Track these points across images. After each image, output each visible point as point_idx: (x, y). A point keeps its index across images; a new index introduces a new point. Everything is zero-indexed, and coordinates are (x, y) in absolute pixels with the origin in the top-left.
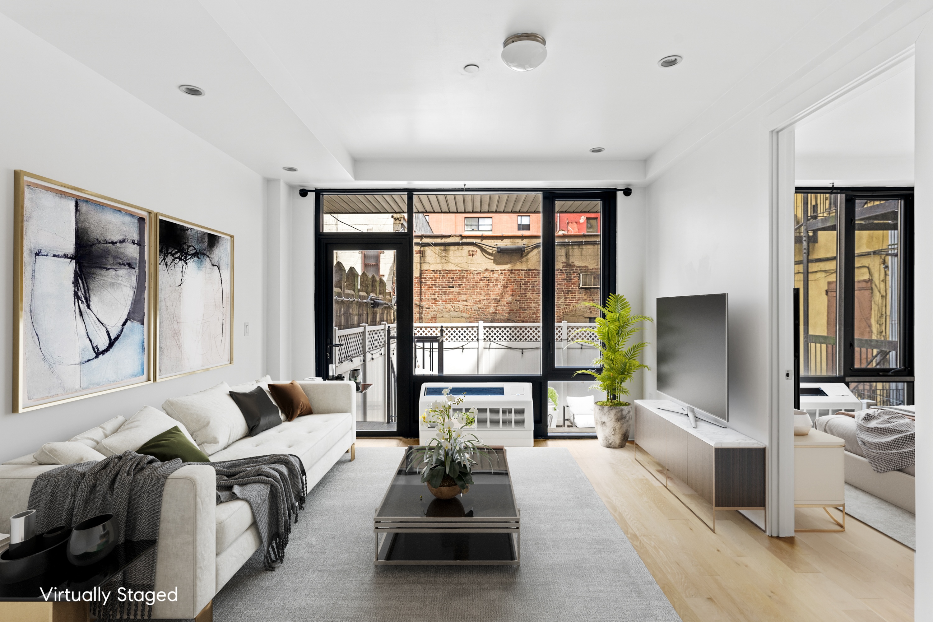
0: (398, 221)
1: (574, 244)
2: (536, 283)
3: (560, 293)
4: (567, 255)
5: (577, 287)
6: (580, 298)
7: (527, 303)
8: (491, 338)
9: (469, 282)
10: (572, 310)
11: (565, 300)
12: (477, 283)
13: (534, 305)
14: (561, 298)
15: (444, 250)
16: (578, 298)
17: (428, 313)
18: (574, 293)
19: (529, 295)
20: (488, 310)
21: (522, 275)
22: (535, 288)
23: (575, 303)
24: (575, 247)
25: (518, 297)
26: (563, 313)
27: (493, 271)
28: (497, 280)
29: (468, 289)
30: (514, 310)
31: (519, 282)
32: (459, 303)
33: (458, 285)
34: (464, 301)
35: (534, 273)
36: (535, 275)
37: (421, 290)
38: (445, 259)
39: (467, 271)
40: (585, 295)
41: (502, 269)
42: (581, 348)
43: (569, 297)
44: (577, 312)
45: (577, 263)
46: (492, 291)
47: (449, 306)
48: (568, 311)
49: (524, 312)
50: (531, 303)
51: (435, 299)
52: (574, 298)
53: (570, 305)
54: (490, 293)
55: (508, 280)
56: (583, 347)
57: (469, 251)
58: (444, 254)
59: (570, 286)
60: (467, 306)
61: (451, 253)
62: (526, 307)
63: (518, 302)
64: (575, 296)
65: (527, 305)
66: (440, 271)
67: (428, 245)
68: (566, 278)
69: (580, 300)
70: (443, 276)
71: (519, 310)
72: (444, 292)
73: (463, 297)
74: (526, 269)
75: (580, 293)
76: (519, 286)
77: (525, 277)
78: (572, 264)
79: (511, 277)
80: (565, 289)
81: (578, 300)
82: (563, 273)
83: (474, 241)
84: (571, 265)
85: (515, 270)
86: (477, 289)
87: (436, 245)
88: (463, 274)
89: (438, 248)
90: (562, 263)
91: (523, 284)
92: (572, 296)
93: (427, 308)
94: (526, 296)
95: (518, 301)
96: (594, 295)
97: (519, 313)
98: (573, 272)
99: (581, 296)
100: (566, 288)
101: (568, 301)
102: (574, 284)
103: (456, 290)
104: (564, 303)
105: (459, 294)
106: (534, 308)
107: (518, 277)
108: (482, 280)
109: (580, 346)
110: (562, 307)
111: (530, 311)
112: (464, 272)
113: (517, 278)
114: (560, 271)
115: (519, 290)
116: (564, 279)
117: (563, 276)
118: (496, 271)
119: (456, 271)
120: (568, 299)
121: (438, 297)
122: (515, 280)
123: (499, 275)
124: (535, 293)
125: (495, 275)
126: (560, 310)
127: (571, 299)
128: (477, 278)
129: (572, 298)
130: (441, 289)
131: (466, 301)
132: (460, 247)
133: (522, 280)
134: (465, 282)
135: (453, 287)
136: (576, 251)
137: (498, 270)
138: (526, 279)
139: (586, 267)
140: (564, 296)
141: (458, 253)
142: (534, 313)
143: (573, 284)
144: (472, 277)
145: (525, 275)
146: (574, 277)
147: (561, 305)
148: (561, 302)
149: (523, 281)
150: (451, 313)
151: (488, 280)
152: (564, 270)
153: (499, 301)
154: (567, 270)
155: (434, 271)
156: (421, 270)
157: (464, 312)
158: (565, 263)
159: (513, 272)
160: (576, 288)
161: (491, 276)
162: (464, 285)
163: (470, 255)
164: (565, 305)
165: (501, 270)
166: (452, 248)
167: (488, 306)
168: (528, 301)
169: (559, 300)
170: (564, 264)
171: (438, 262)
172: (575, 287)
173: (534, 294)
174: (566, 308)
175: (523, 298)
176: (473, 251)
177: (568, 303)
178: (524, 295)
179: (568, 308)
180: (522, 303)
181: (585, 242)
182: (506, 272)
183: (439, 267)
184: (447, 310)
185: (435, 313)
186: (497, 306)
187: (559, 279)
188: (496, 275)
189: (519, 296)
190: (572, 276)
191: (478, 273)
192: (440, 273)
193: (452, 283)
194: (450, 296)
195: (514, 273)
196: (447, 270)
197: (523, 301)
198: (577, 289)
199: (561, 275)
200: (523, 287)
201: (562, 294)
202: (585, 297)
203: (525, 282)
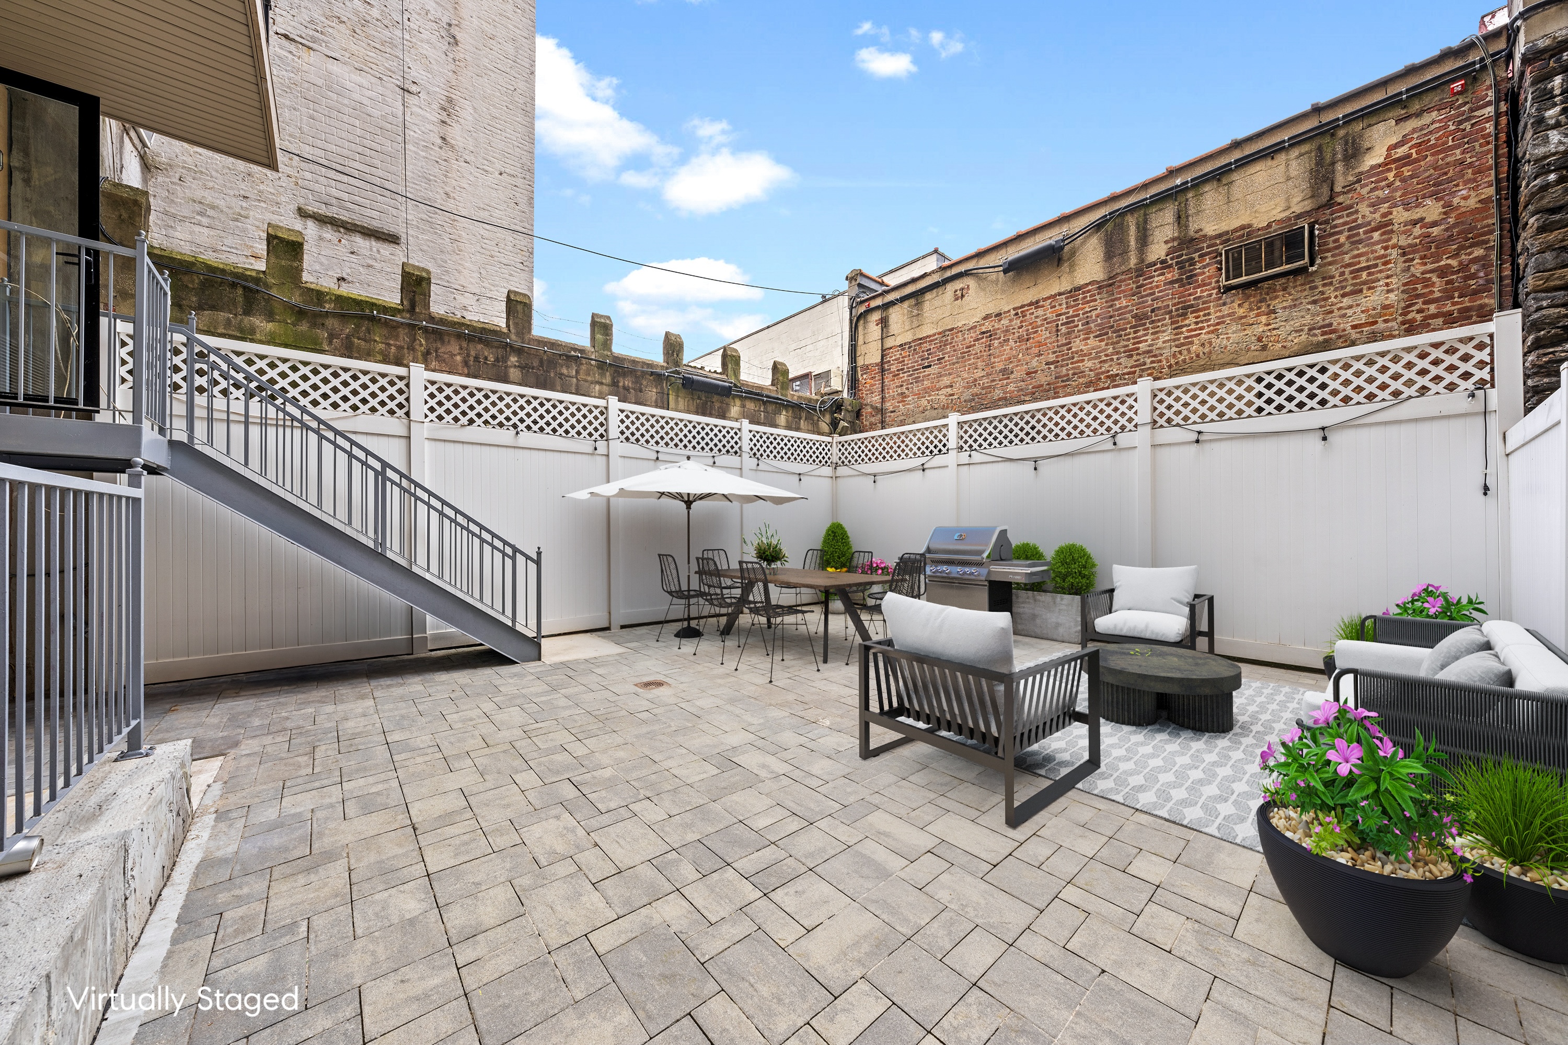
0: (853, 282)
1: (1199, 183)
2: (1094, 313)
3: (1159, 321)
4: (1181, 219)
5: (1215, 292)
6: (1223, 317)
7: (1072, 363)
8: (973, 444)
9: (955, 351)
10: (1198, 356)
11: (1176, 334)
12: (970, 347)
13: (1089, 364)
14: (1164, 331)
15: (916, 305)
16: (1218, 318)
17: (893, 420)
18: (1205, 309)
19: (1077, 345)
20: (989, 396)
21: (1060, 305)
22: (1092, 325)
23: (1208, 333)
24: (1207, 188)
25: (1051, 356)
26: (1170, 367)
27: (1000, 314)
28: (1007, 331)
29: (954, 364)
30: (1042, 386)
31: (1055, 321)
32: (940, 392)
33: (938, 360)
34: (947, 387)
35: (1089, 291)
36: (1091, 296)
37: (883, 383)
38: (916, 317)
39: (952, 329)
40: (1239, 305)
41: (1016, 305)
42: (1197, 441)
43: (1187, 322)
44: (1214, 357)
45: (1211, 229)
46: (998, 356)
47: (924, 402)
48: (1184, 361)
49: (1066, 386)
50: (1083, 361)
51: (902, 393)
52: (1202, 322)
53: (1192, 343)
54: (993, 360)
55: (1031, 324)
56: (1202, 438)
57: (956, 291)
58: (916, 312)
59: (1190, 295)
60: (953, 395)
61: (927, 306)
62: (1071, 372)
63: (1052, 367)
64: (1209, 314)
65: (1072, 368)
66: (910, 343)
67: (892, 304)
68: (1177, 277)
69: (1223, 322)
70: (915, 350)
71: (1054, 383)
72: (916, 378)
73: (946, 381)
74: (1069, 289)
75: (1224, 304)
76: (1054, 329)
77: (1067, 308)
78: (1197, 236)
79: (1037, 317)
80: (1174, 305)
81: (1218, 324)
82: (1170, 266)
83: (961, 268)
84: (1192, 240)
85: (1045, 300)
86: (970, 360)
87: (903, 299)
88: (946, 336)
89: (906, 304)
90: (1166, 242)
91: (1062, 325)
92: (1197, 317)
93: (892, 412)
94: (1070, 349)
95: (1052, 363)
96: (1276, 297)
97: (1054, 388)
98: (1200, 256)
99: (1226, 310)
100: (1179, 303)
101: (1187, 334)
102: (1205, 285)
103: (934, 369)
104: (1174, 340)
105: (940, 375)
106: (1091, 370)
107: (1052, 313)
108: (978, 340)
109: (1194, 436)
110: (1167, 353)
111: (1081, 380)
112: (947, 333)
113: (1048, 315)
114: (1159, 265)
115: (1054, 338)
116: (1172, 282)
117: (1169, 276)
118: (1005, 313)
119: (934, 335)
120: (1184, 329)
121: (907, 389)
122: (1046, 319)
123: (1011, 321)
124: (1092, 336)
125: (1002, 322)
126: (1160, 361)
127: (1193, 327)
128: (970, 337)
129: (1197, 323)
130: (911, 375)
131: (951, 386)
132: (940, 290)
133: (1060, 315)
134: (949, 352)
135: (930, 366)
136: (1211, 196)
137: (1009, 311)
138: (1071, 311)
139: (1243, 227)
140: (1172, 323)
141: (937, 302)
142: (1091, 382)
143: (1199, 286)
144: (961, 338)
145: (1067, 303)
146: (1204, 267)
147: (1164, 348)
148: (1164, 342)
149: (1064, 317)
150: (927, 413)
151: (991, 336)
152: (1172, 259)
153: (1012, 372)
154: (1178, 257)
155: (901, 345)
156: (883, 351)
157: (948, 408)
158: (1173, 239)
159: (1041, 303)
160: (1211, 295)
161: (996, 327)
162: (947, 358)
163: (957, 299)
164: (1177, 346)
165: (1014, 309)
166: (928, 296)
167: (990, 387)
168: (1075, 359)
169: (1158, 338)
170: (1170, 245)
171: (907, 328)
172: (1205, 294)
173: (1088, 338)
174: (1180, 353)
175: (1063, 355)
176: (962, 289)
177: (1185, 338)
178: (1065, 348)
179: (1185, 352)
180: (1062, 366)
181: (1236, 161)
182: (1026, 308)
183: (908, 337)
184: (921, 409)
185: (902, 418)
186: (1007, 384)
187: (1157, 287)
188: (1005, 322)
189: (1054, 352)
190: (1198, 265)
191: (972, 328)
192: (909, 348)
193: (928, 358)
194: (925, 382)
195: (1043, 306)
196: (921, 339)
197: (1063, 360)
198: (1214, 296)
199: (1163, 274)
200: (1064, 329)
201: (1168, 321)
202: (1241, 312)
203: (1067, 318)
